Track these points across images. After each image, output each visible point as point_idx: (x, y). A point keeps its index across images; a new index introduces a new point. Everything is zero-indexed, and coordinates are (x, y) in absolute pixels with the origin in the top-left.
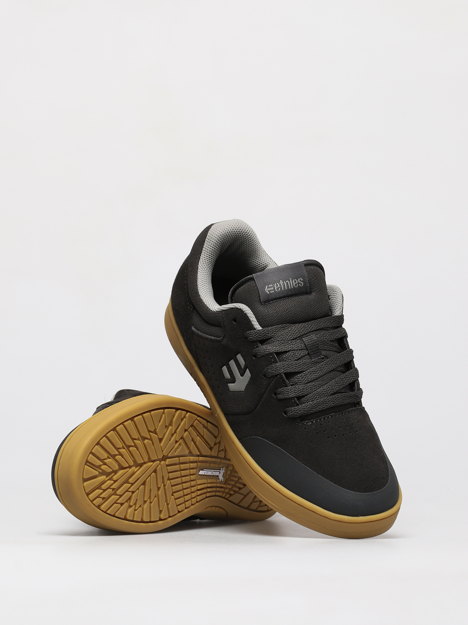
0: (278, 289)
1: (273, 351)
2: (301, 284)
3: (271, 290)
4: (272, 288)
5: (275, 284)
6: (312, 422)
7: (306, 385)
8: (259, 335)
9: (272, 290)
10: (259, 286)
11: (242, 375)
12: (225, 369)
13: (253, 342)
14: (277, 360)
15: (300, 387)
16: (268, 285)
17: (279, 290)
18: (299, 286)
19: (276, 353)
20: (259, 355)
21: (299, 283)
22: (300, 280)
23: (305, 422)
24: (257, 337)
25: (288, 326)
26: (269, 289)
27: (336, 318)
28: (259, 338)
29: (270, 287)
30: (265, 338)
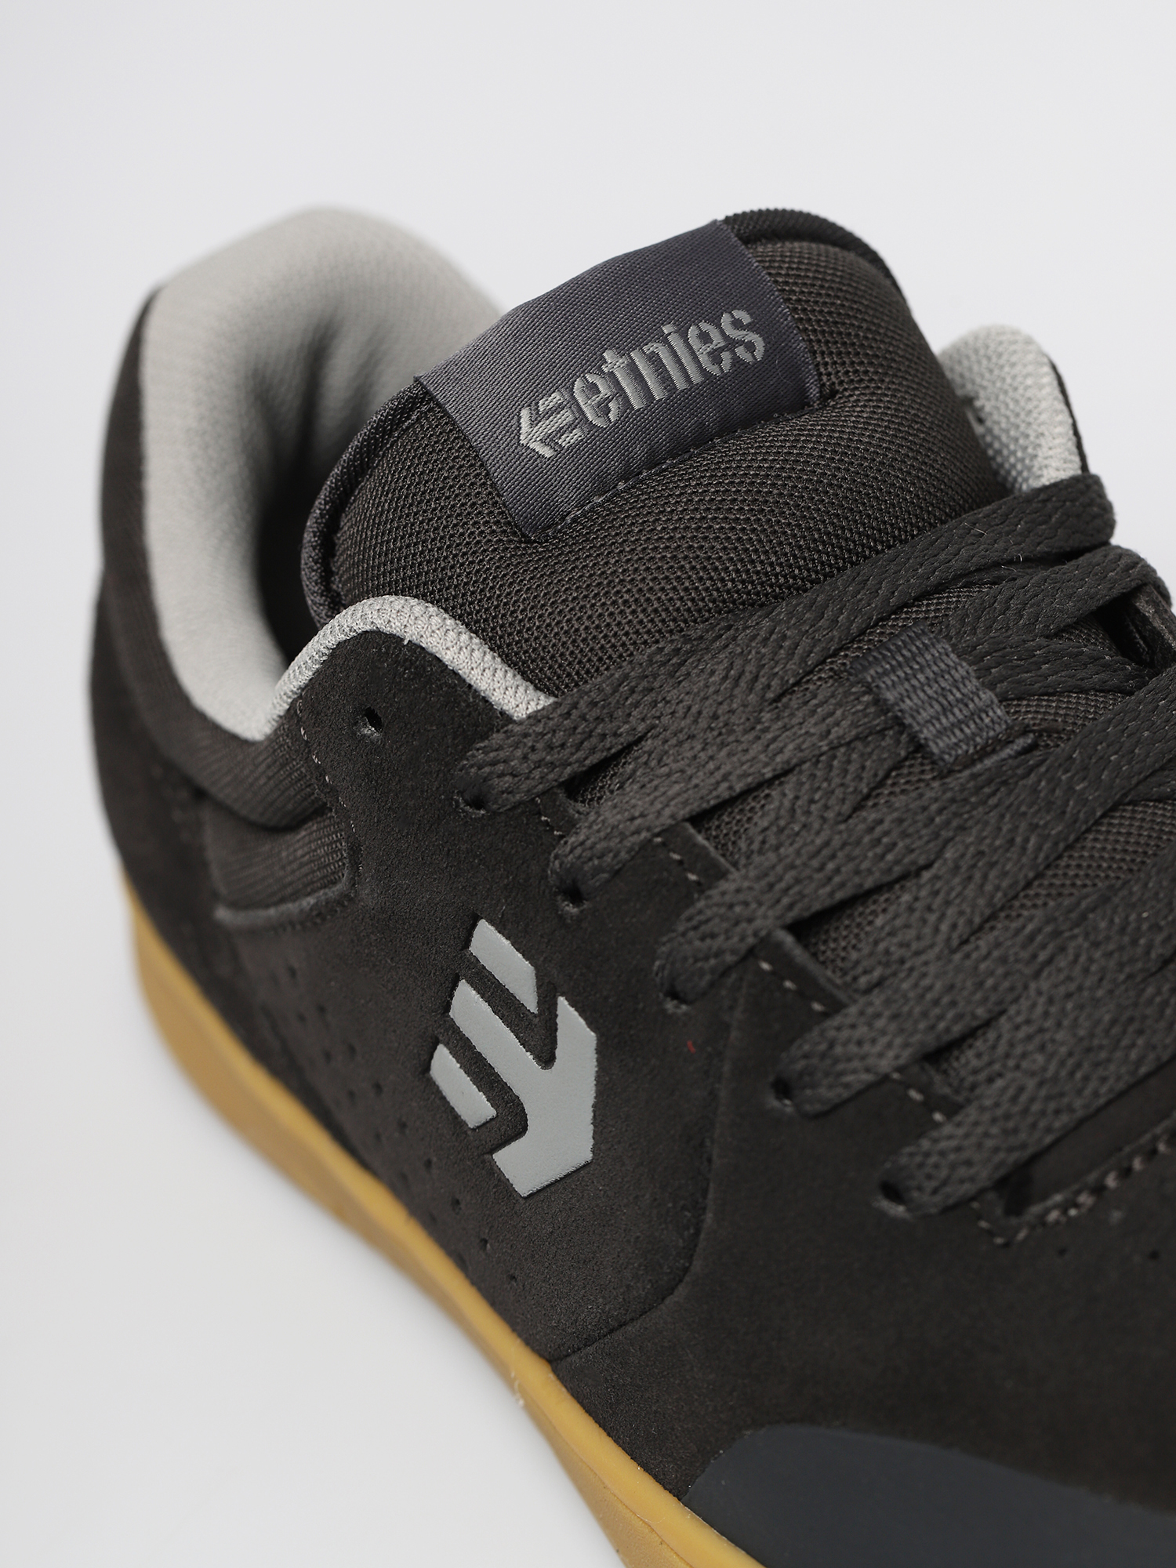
0: (603, 409)
1: (673, 816)
2: (750, 347)
3: (560, 431)
4: (566, 417)
5: (578, 384)
6: (1099, 1190)
7: (967, 956)
8: (550, 747)
9: (571, 427)
10: (477, 430)
11: (546, 1057)
12: (445, 1067)
13: (531, 808)
14: (714, 864)
15: (926, 982)
16: (533, 404)
17: (612, 416)
18: (736, 362)
19: (699, 820)
20: (598, 870)
21: (731, 344)
22: (737, 324)
23: (1049, 1203)
24: (538, 764)
25: (729, 628)
26: (548, 426)
27: (1045, 501)
28: (552, 765)
29: (550, 413)
30: (593, 750)
